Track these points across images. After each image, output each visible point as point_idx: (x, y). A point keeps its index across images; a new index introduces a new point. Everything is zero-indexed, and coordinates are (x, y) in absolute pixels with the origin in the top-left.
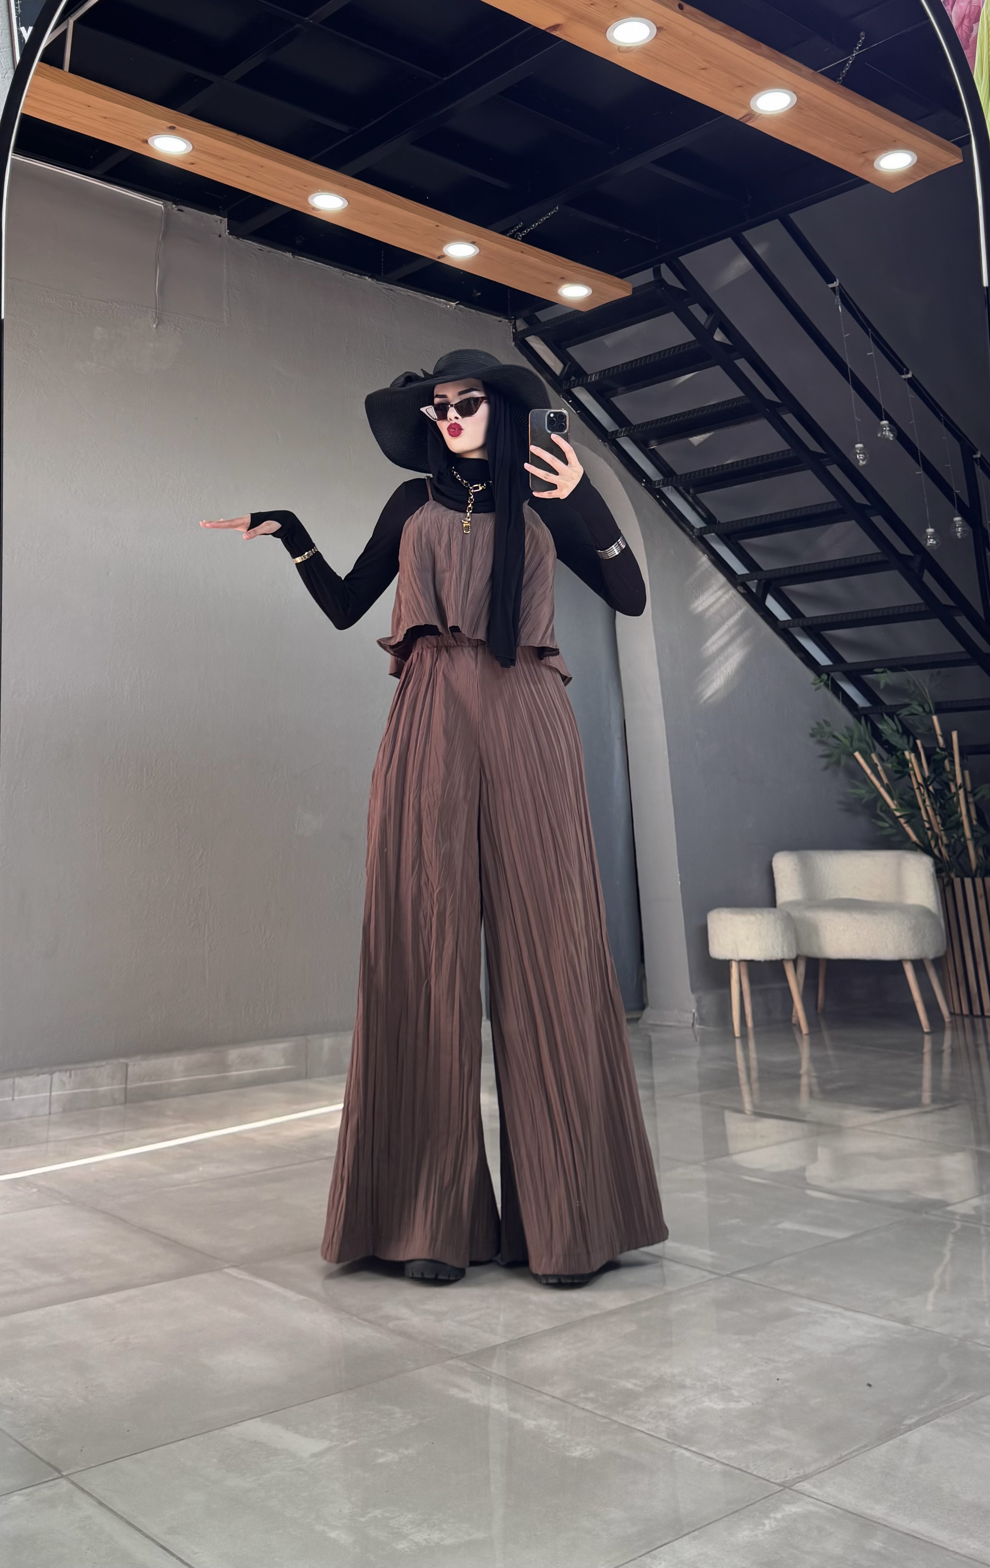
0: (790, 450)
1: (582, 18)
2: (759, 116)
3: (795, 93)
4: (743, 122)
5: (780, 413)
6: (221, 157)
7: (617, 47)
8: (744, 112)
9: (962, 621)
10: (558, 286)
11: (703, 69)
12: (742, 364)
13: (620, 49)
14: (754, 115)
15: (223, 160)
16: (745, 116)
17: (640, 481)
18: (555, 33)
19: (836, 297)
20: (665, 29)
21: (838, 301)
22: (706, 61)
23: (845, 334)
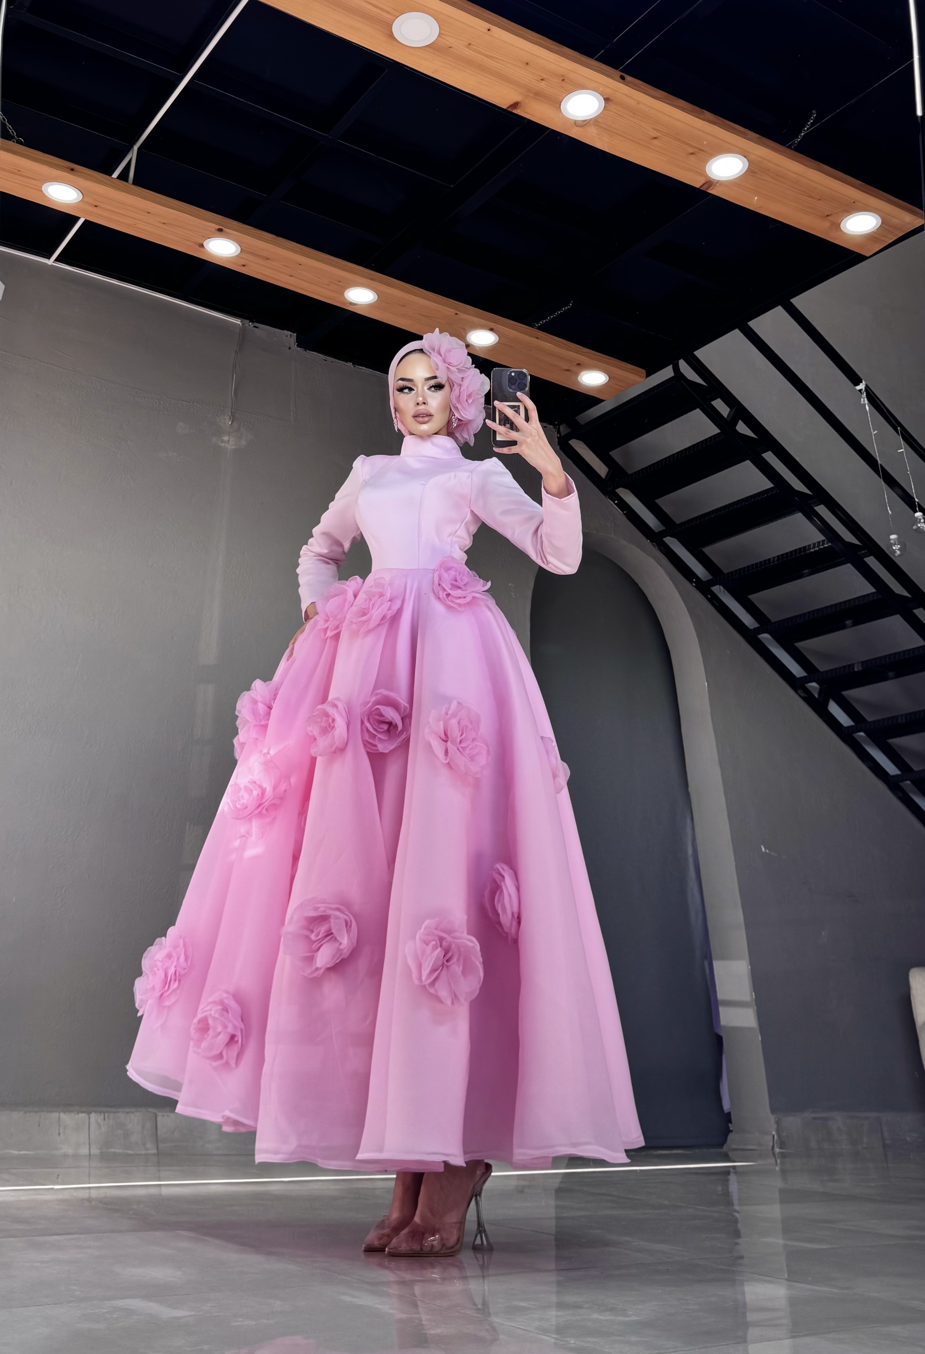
0: (825, 540)
1: (538, 95)
2: (717, 183)
3: (747, 158)
4: (704, 190)
5: (813, 506)
6: (267, 257)
7: (573, 122)
8: (704, 180)
10: (577, 374)
11: (655, 138)
12: (769, 456)
13: (577, 125)
14: (713, 182)
15: (267, 262)
16: (705, 184)
17: (691, 582)
18: (516, 111)
19: (864, 398)
20: (611, 99)
21: (866, 402)
22: (654, 129)
23: (873, 432)
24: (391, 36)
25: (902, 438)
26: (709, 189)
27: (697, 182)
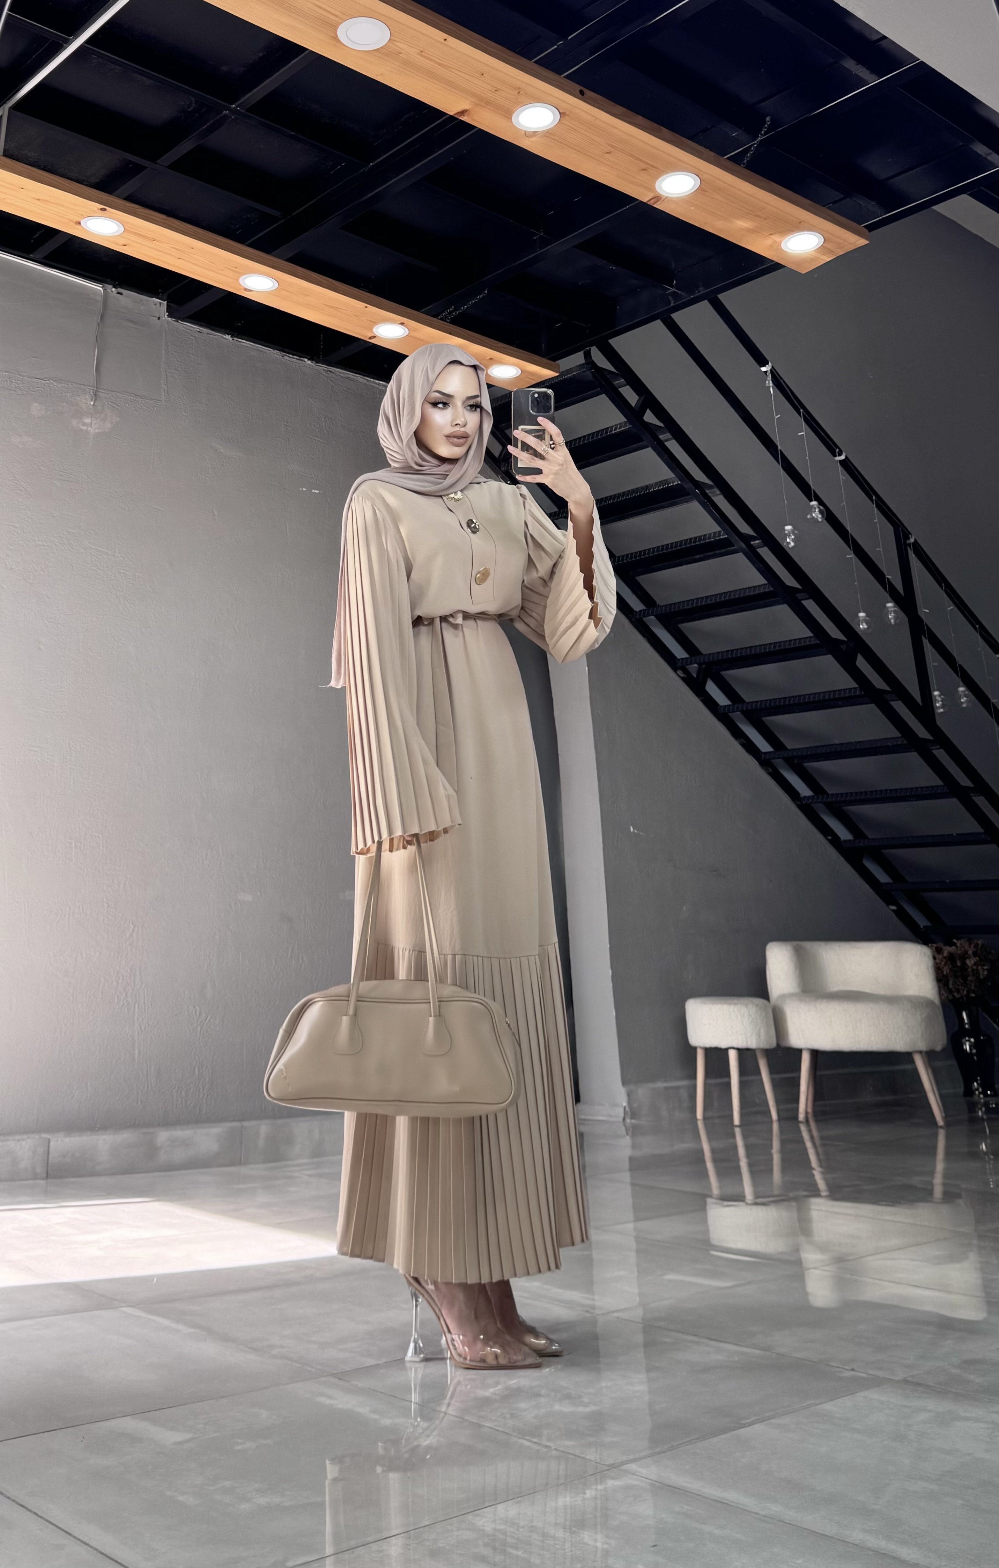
0: (721, 532)
1: (489, 104)
2: (666, 198)
3: (698, 176)
4: (652, 205)
5: (712, 495)
6: (153, 238)
7: (523, 132)
8: (651, 195)
9: (899, 706)
11: (607, 153)
13: (527, 135)
14: (661, 198)
15: (154, 242)
16: (651, 199)
18: (463, 118)
19: (769, 381)
20: (567, 113)
21: (771, 384)
22: (609, 145)
23: (776, 415)
24: (336, 38)
25: (804, 421)
26: (656, 204)
27: (644, 196)
